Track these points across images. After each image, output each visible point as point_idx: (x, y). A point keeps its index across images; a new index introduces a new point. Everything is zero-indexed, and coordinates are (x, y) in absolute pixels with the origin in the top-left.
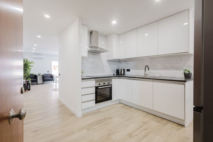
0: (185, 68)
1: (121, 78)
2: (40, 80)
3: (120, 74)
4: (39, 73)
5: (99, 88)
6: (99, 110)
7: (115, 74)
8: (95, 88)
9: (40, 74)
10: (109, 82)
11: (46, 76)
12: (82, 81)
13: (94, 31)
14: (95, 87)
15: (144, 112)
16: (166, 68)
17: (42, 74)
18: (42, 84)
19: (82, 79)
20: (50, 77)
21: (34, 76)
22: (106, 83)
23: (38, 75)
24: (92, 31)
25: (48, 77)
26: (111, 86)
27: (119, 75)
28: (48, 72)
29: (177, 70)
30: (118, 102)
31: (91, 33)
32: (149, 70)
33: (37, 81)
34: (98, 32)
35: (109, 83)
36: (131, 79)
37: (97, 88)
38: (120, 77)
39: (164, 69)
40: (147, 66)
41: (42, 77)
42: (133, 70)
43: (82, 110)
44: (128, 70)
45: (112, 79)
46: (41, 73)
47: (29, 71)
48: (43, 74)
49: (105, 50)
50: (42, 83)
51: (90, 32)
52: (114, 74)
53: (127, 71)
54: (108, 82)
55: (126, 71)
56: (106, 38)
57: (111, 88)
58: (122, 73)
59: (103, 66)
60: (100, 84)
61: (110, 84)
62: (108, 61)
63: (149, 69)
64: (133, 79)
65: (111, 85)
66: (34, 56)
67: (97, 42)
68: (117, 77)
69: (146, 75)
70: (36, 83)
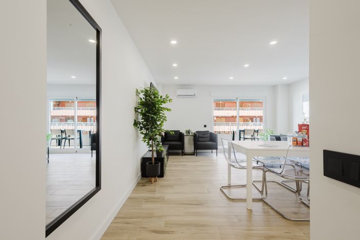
2: (189, 146)
4: (188, 129)
9: (188, 132)
11: (201, 135)
17: (194, 131)
18: (194, 154)
20: (208, 139)
21: (178, 135)
23: (185, 134)
25: (205, 139)
28: (205, 126)
33: (182, 147)
41: (192, 138)
47: (160, 124)
50: (193, 152)
66: (179, 92)
70: (182, 151)
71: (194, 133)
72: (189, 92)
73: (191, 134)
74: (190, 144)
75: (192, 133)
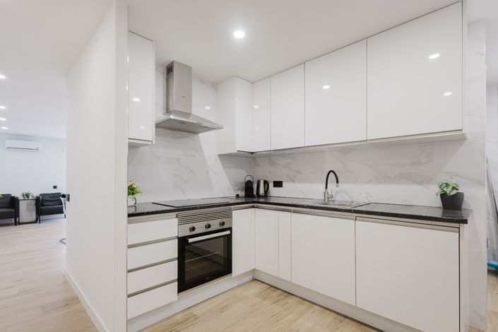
0: (444, 178)
1: (257, 207)
2: (26, 212)
3: (255, 193)
4: (27, 192)
5: (191, 240)
6: (190, 310)
7: (242, 194)
8: (177, 240)
9: (27, 195)
10: (224, 220)
11: (47, 199)
12: (129, 223)
13: (179, 63)
14: (178, 238)
15: (328, 312)
16: (384, 178)
17: (36, 193)
18: (36, 222)
19: (130, 215)
21: (8, 200)
22: (215, 225)
23: (21, 198)
24: (173, 62)
26: (228, 232)
27: (253, 196)
28: (55, 187)
29: (418, 183)
30: (249, 278)
31: (170, 69)
32: (340, 184)
33: (16, 215)
34: (190, 68)
35: (223, 224)
36: (290, 211)
37: (183, 241)
38: (256, 205)
39: (380, 183)
40: (332, 174)
41: (34, 202)
42: (292, 184)
43: (128, 321)
44: (278, 184)
45: (234, 212)
46: (30, 192)
48: (38, 195)
49: (212, 123)
50: (35, 219)
51: (167, 67)
52: (238, 196)
53: (275, 186)
54: (220, 220)
55: (271, 185)
56: (217, 90)
57: (229, 238)
58: (262, 192)
59: (208, 172)
60: (193, 229)
61: (225, 226)
62: (220, 156)
63: (337, 182)
64: (295, 212)
65: (230, 229)
66: (9, 143)
67: (187, 98)
68: (248, 203)
69: (328, 197)
70: (15, 220)
71: (37, 197)
72: (27, 145)
73: (30, 197)
74: (29, 210)
75: (33, 197)
